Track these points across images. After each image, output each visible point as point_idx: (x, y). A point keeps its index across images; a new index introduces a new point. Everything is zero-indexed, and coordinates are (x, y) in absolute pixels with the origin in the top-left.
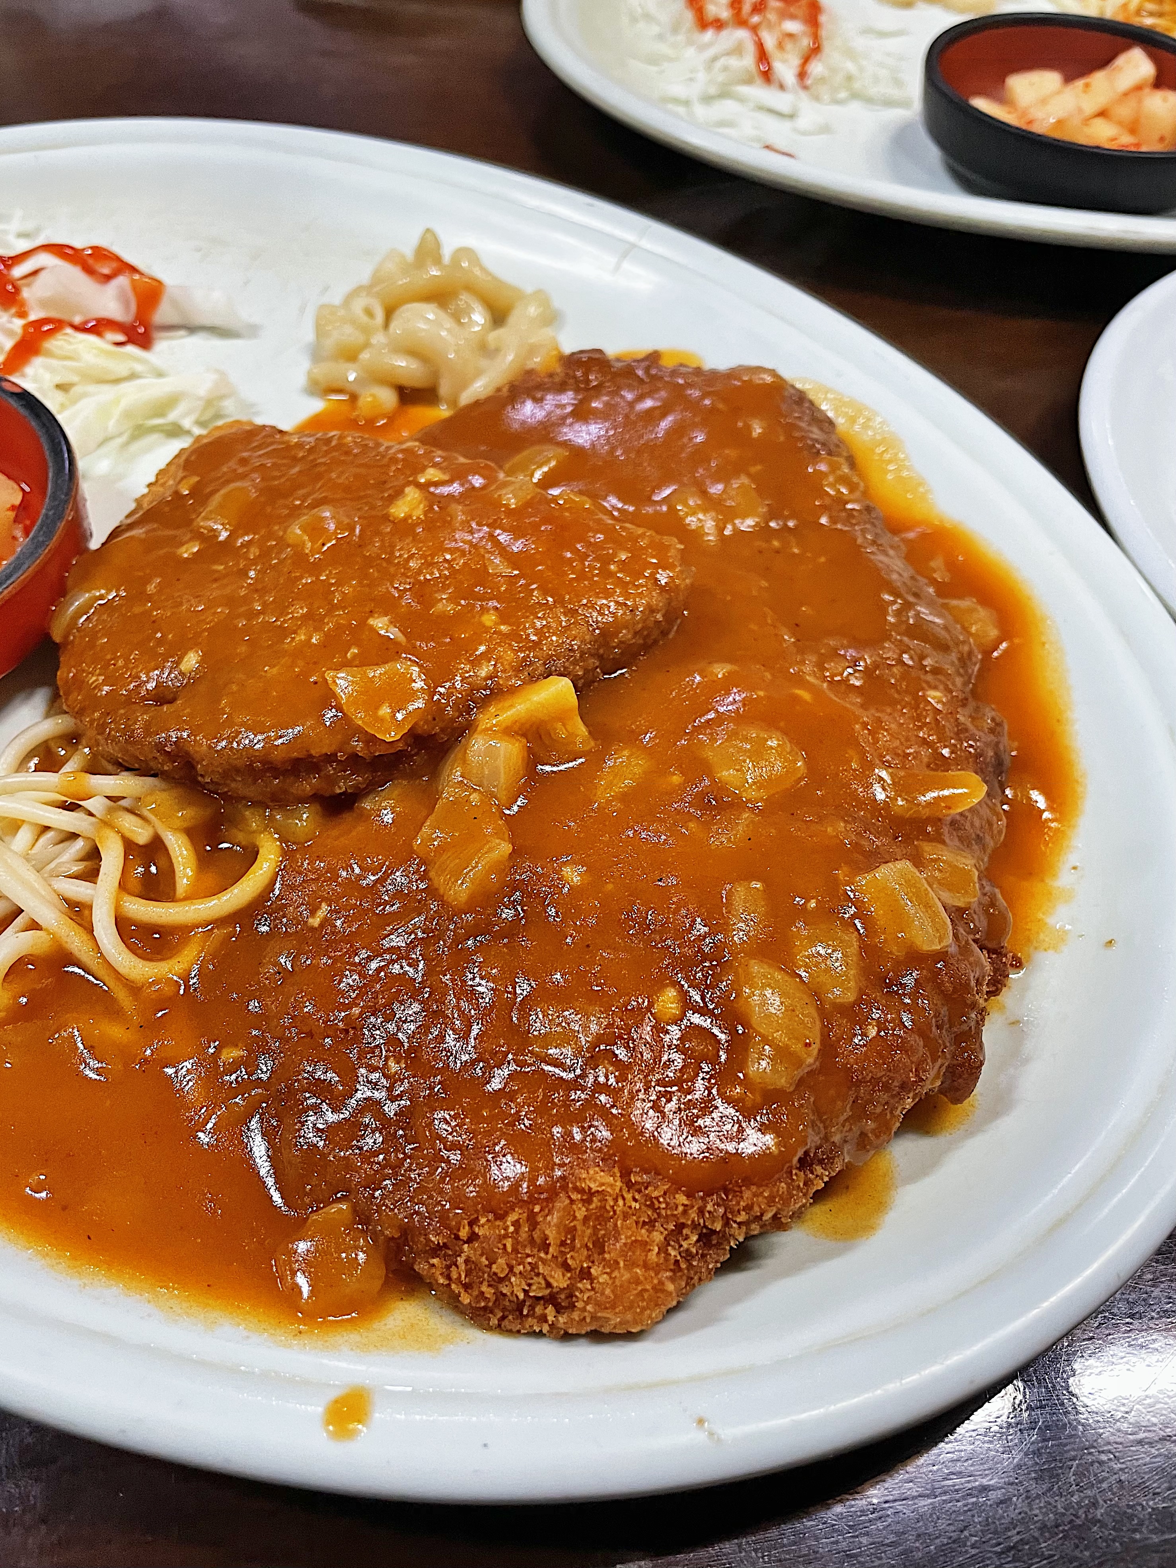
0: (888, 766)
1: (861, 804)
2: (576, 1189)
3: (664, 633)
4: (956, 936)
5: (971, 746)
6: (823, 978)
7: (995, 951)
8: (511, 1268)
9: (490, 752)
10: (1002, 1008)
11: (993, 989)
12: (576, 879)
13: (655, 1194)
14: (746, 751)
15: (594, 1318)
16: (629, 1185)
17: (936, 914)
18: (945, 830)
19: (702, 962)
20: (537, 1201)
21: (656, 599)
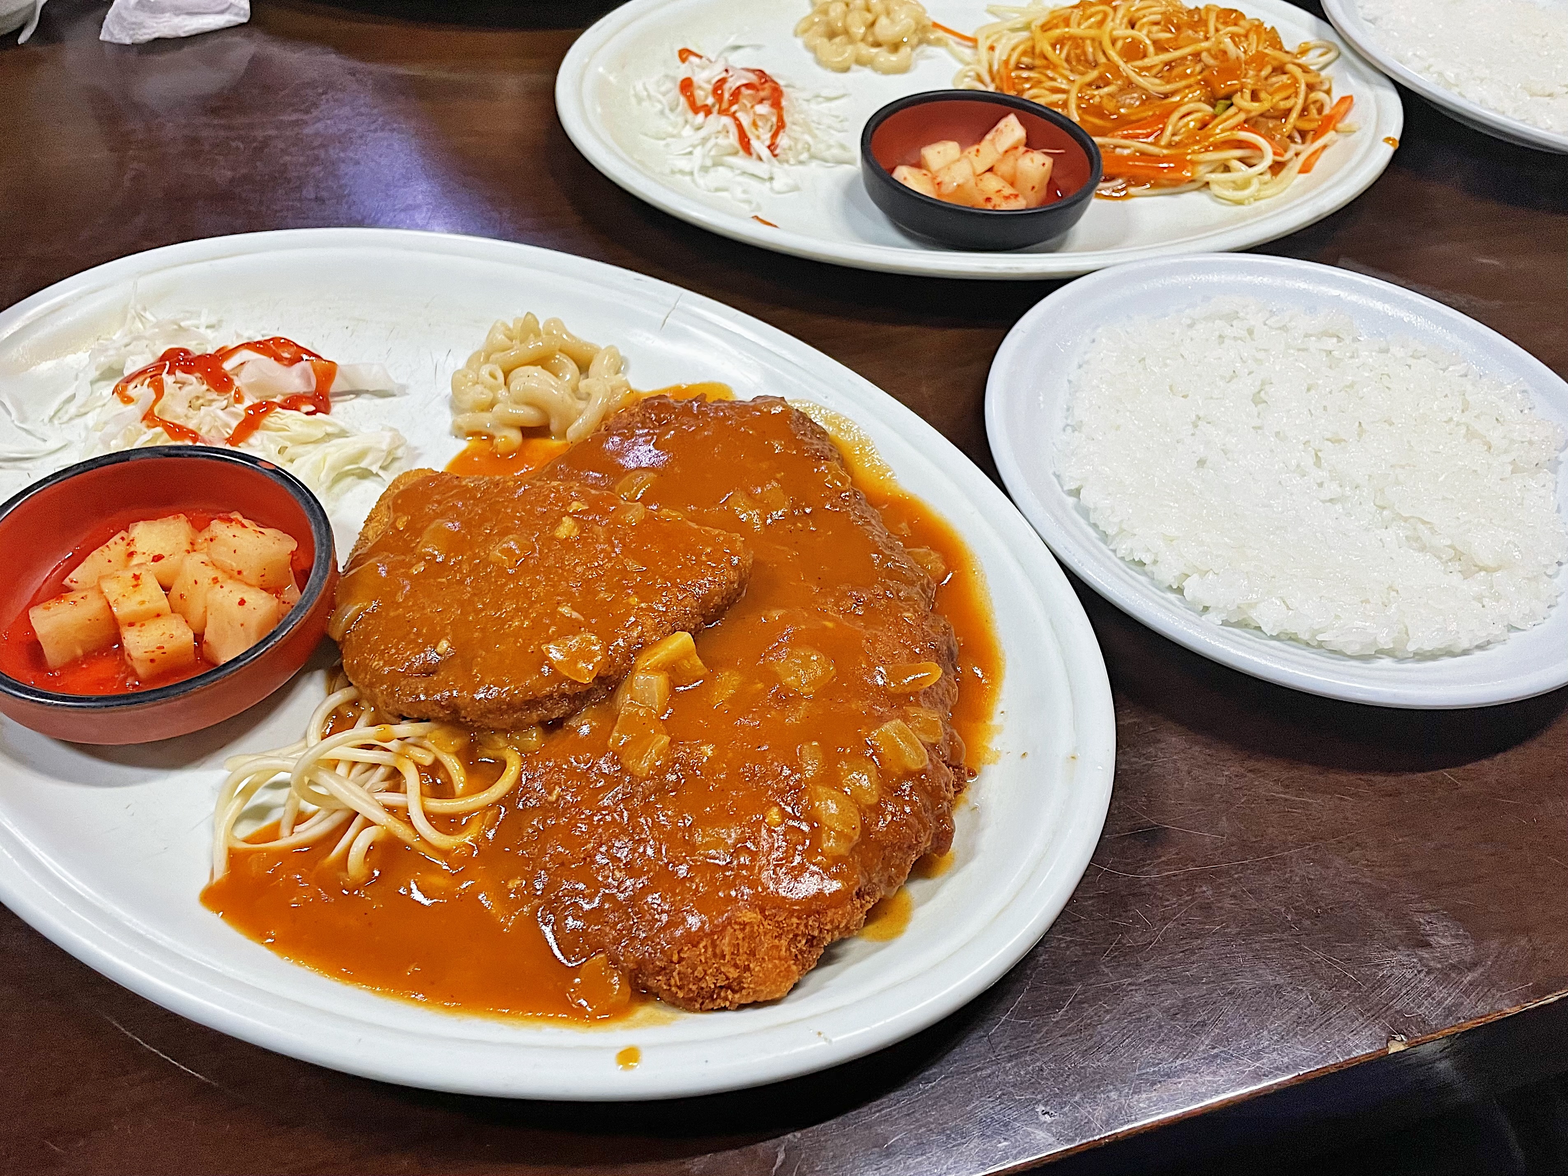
0: (883, 663)
1: (870, 688)
2: (736, 923)
3: (739, 595)
4: (931, 760)
5: (932, 645)
6: (859, 791)
7: (957, 767)
8: (705, 971)
9: (648, 682)
10: (966, 801)
11: (957, 789)
12: (710, 753)
13: (780, 919)
14: (798, 664)
15: (755, 992)
16: (766, 917)
17: (918, 748)
18: (921, 699)
19: (790, 790)
20: (716, 933)
21: (733, 575)
